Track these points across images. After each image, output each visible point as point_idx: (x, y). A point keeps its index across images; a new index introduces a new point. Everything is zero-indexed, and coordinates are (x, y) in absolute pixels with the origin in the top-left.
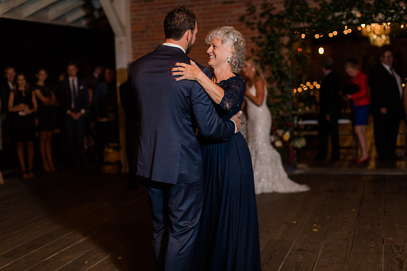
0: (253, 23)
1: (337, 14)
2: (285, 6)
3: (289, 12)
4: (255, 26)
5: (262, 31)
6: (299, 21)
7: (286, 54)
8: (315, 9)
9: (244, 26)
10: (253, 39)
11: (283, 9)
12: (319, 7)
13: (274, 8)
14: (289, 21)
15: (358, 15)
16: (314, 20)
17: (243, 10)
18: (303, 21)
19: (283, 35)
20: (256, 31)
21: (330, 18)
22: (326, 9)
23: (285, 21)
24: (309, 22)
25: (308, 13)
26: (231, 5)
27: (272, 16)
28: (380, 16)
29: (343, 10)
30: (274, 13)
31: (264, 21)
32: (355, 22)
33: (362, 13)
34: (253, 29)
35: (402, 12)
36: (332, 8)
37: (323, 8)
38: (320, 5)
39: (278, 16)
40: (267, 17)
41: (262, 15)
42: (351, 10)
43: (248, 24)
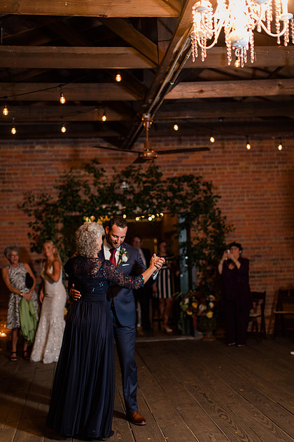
0: (31, 210)
1: (104, 207)
2: (59, 197)
3: (63, 201)
4: (32, 213)
5: (39, 217)
6: (71, 210)
7: (61, 238)
8: (85, 201)
9: (21, 212)
10: (30, 224)
11: (57, 199)
12: (89, 200)
13: (52, 198)
14: (63, 210)
15: (121, 207)
16: (85, 210)
17: (21, 199)
18: (75, 211)
19: (57, 222)
20: (33, 217)
21: (98, 209)
22: (95, 201)
23: (59, 209)
24: (80, 211)
25: (79, 204)
26: (9, 193)
27: (48, 205)
28: (138, 209)
29: (109, 203)
30: (49, 202)
31: (41, 208)
32: (118, 213)
33: (123, 206)
34: (30, 215)
35: (155, 207)
36: (100, 201)
37: (92, 200)
38: (89, 197)
39: (54, 205)
40: (43, 206)
41: (39, 204)
42: (115, 203)
43: (27, 211)
